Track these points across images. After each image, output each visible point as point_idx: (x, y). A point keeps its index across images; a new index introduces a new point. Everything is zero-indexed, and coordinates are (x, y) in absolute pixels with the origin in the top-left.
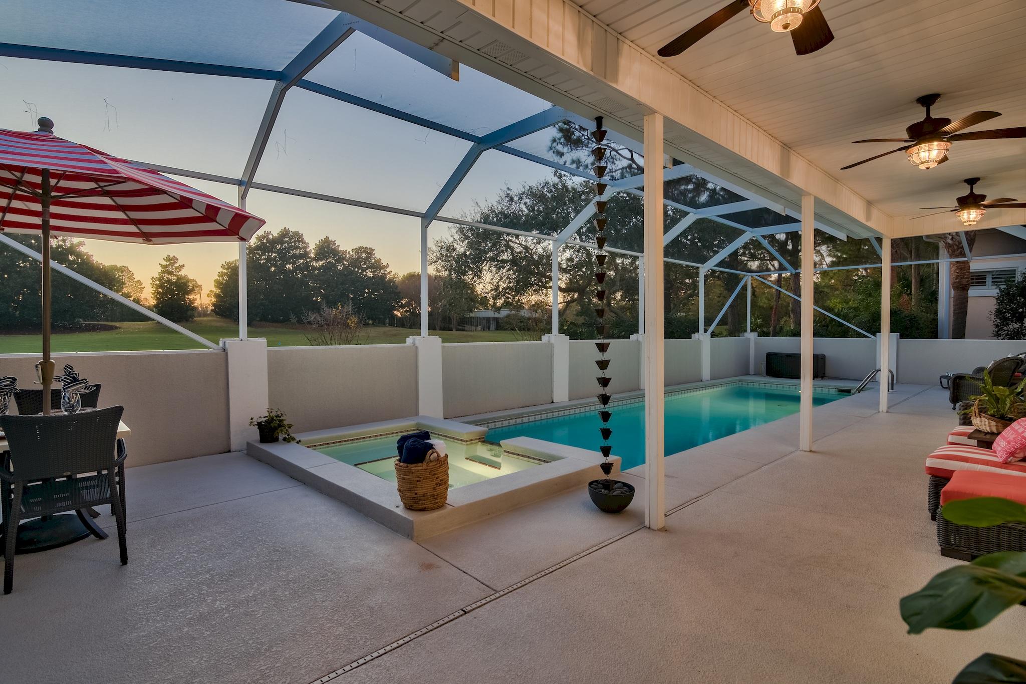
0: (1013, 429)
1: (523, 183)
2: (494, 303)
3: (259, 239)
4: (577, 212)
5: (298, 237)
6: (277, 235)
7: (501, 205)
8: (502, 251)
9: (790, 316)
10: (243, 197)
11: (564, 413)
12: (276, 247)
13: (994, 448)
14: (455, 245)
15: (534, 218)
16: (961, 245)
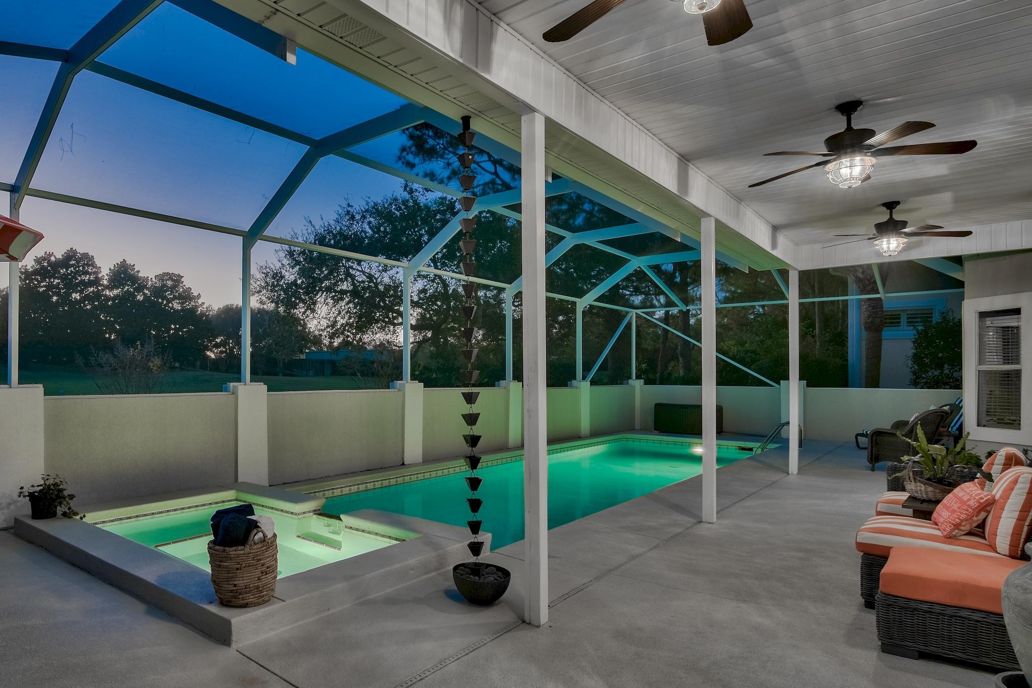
0: (956, 496)
1: (367, 199)
2: (330, 342)
3: (38, 261)
4: (432, 234)
5: (87, 260)
6: (61, 257)
7: (340, 224)
8: (341, 280)
9: (679, 360)
10: (15, 206)
11: (417, 477)
12: (59, 272)
13: (935, 518)
14: (283, 272)
15: (379, 240)
16: (873, 280)
